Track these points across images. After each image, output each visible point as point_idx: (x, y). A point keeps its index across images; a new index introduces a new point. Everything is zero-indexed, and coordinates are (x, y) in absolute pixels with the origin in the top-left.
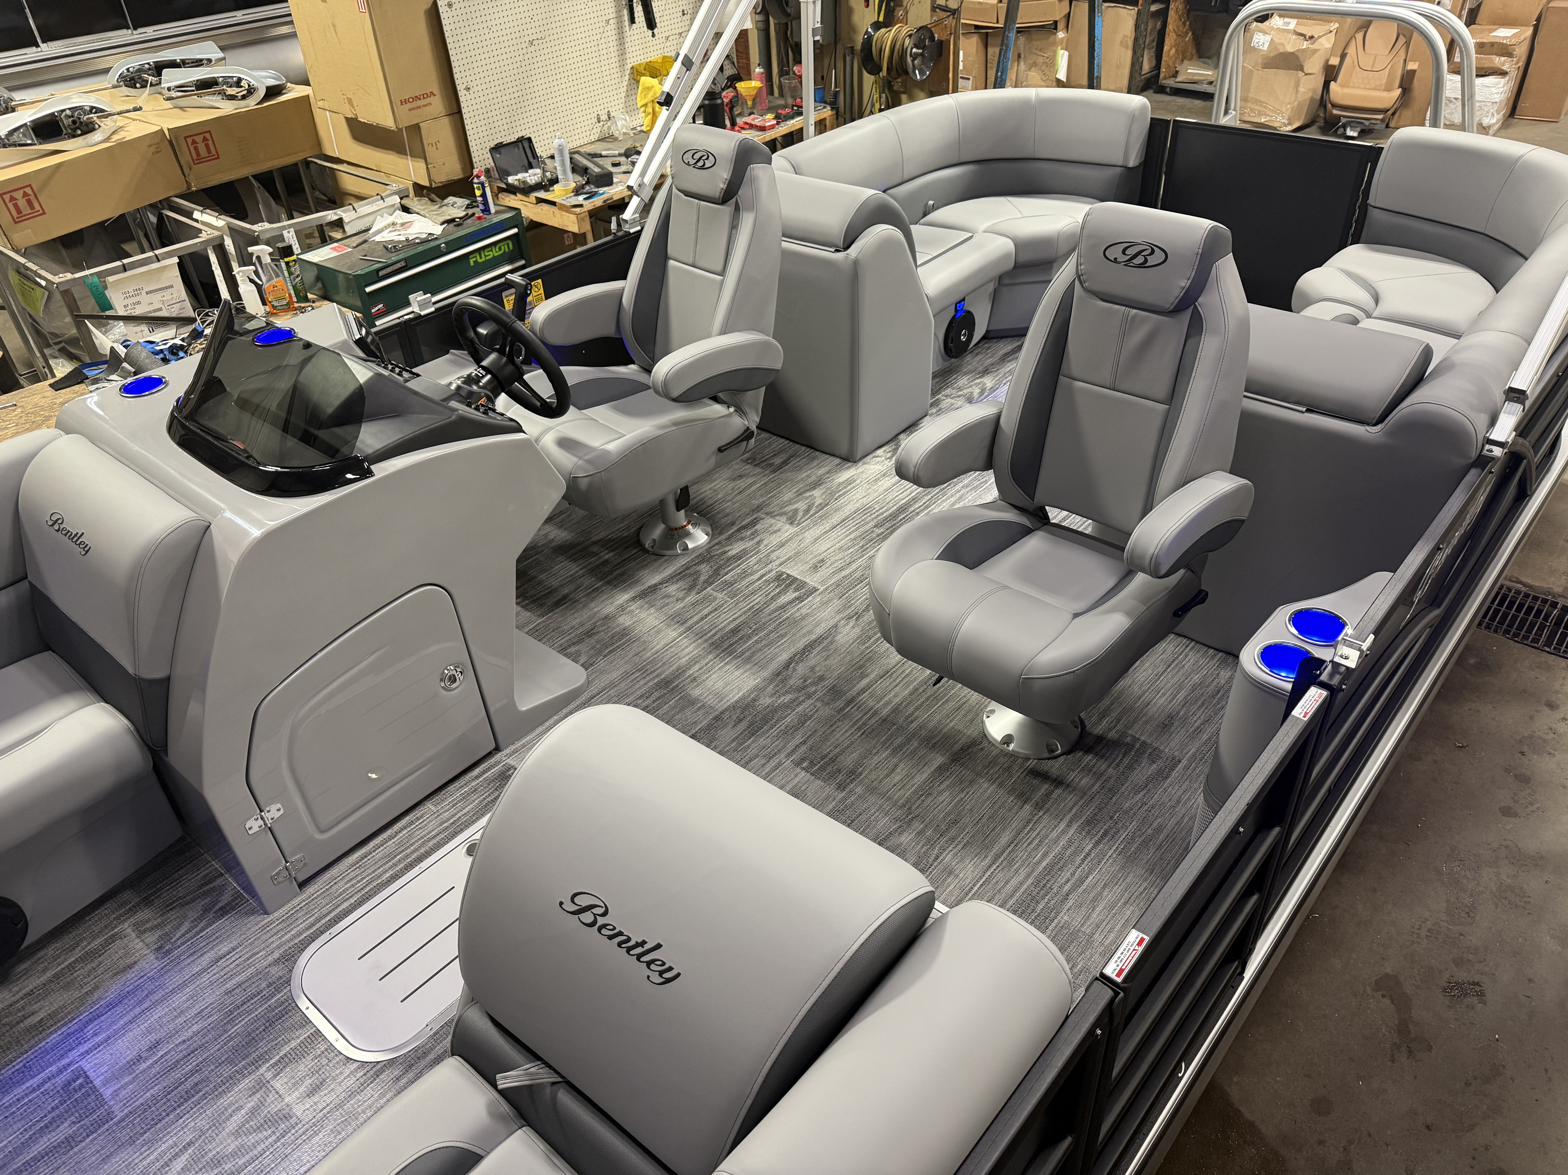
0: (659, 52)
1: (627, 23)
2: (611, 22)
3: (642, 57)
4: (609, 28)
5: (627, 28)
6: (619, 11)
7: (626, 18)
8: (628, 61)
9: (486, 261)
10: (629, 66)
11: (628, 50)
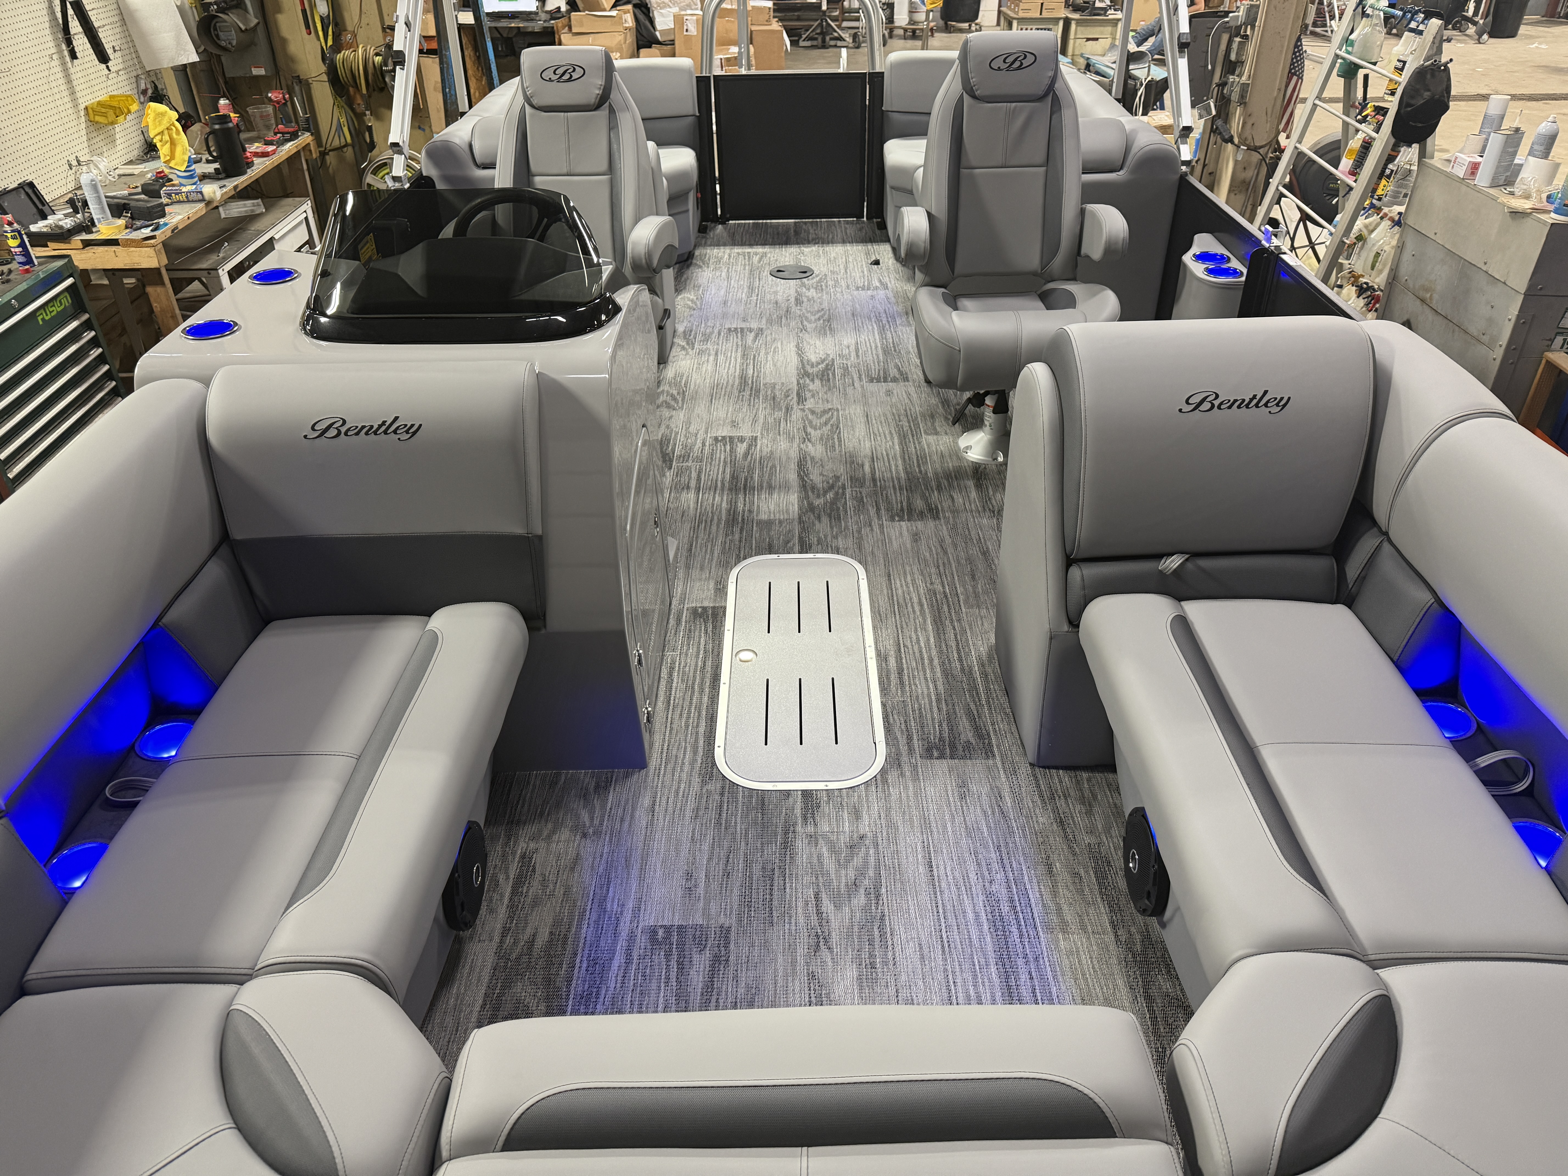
0: (105, 91)
1: (68, 59)
2: (55, 57)
3: (90, 97)
4: (53, 63)
5: (70, 64)
6: (58, 46)
7: (66, 53)
8: (80, 101)
9: (52, 318)
10: (82, 107)
11: (77, 89)
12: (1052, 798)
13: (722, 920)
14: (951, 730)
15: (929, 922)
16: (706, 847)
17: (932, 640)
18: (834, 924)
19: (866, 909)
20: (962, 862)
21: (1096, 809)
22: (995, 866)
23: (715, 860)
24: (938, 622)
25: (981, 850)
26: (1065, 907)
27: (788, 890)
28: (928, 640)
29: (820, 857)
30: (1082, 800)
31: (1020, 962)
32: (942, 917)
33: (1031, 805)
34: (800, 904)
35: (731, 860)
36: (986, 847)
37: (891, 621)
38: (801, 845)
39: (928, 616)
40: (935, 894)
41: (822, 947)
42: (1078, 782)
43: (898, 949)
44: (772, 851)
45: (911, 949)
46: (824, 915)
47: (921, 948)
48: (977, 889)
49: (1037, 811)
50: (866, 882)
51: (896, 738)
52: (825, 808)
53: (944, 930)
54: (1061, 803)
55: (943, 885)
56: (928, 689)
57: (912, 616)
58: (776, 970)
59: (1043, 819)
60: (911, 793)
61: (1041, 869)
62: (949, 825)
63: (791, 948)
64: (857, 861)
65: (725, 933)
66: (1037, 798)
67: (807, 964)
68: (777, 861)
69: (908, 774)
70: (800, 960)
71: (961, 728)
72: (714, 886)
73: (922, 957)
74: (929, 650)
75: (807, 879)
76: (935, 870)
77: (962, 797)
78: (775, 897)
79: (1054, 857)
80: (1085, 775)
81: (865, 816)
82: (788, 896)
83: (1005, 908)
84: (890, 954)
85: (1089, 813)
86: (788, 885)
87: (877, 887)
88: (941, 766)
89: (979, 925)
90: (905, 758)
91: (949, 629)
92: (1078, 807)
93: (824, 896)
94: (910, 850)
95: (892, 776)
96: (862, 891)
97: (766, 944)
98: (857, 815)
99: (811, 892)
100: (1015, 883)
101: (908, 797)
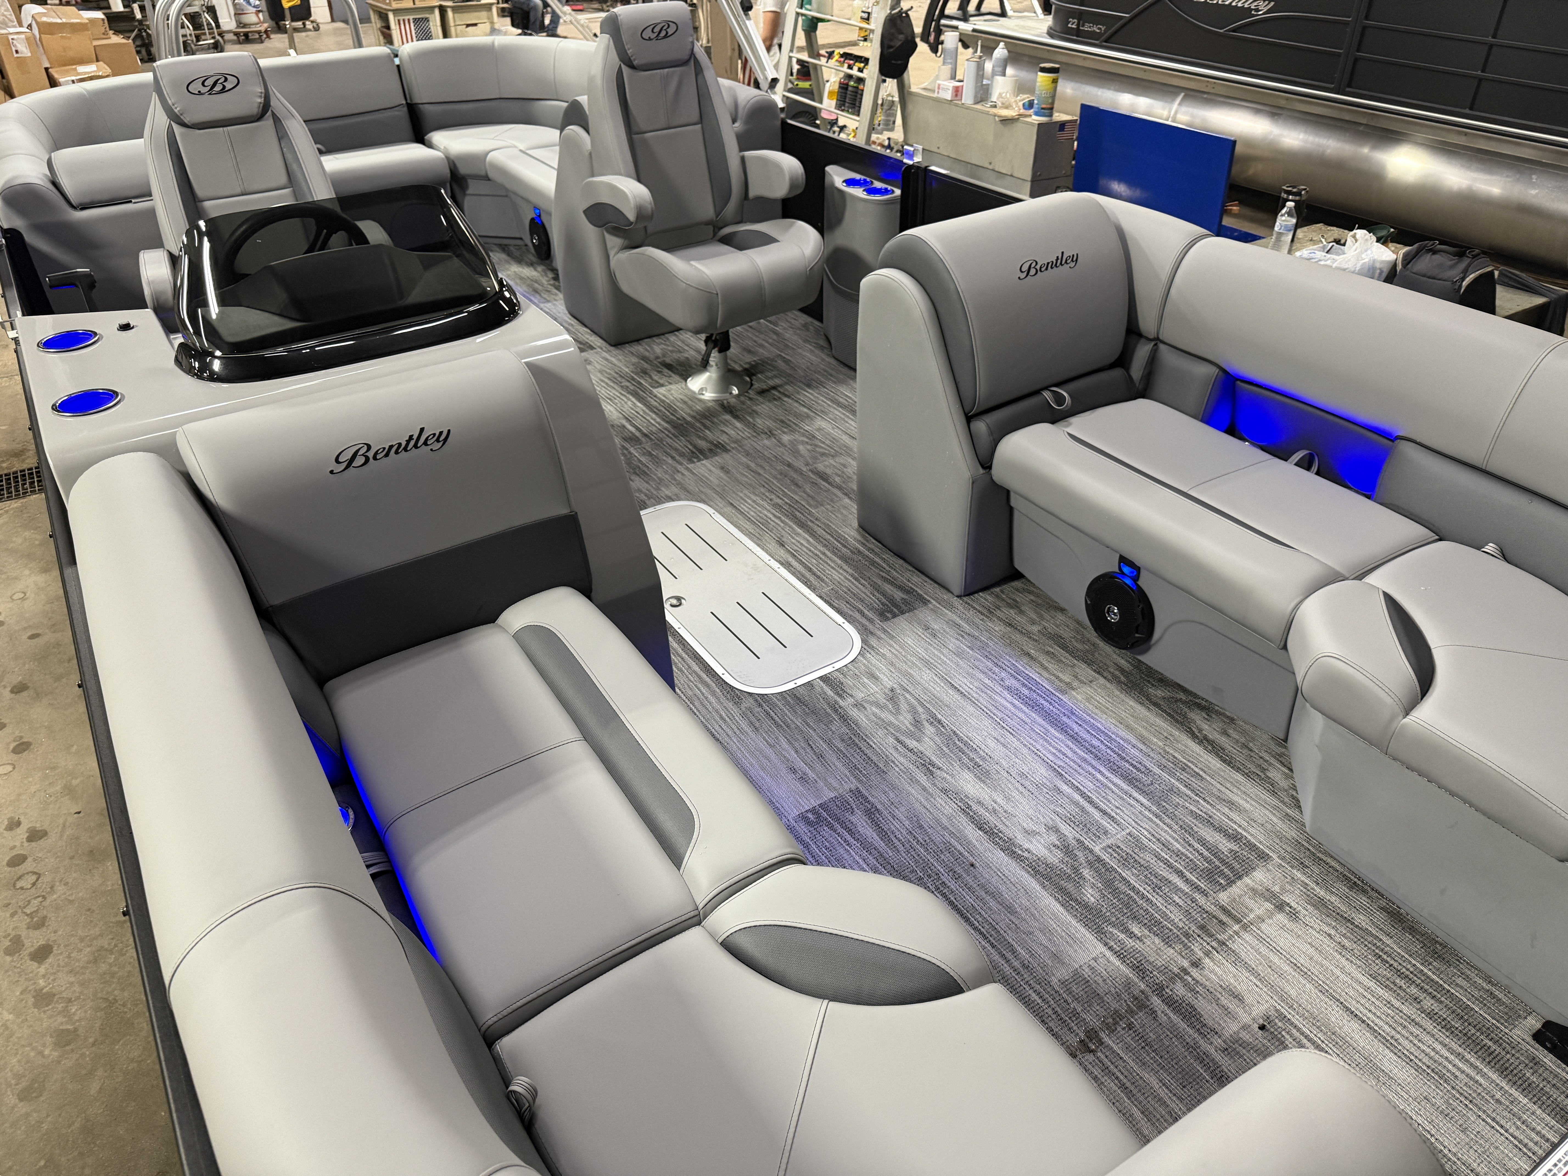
12: (991, 612)
13: (847, 787)
14: (884, 595)
15: (987, 722)
16: (785, 745)
17: (811, 540)
18: (929, 753)
19: (940, 733)
20: (972, 676)
21: (1023, 608)
22: (996, 670)
23: (802, 751)
24: (802, 525)
25: (977, 663)
26: (1061, 675)
27: (874, 746)
28: (808, 540)
29: (875, 715)
30: (1010, 606)
31: (1065, 719)
32: (992, 715)
33: (981, 622)
34: (892, 751)
35: (813, 745)
36: (979, 660)
37: (767, 537)
38: (854, 713)
39: (791, 524)
40: (975, 703)
41: (934, 770)
42: (997, 596)
43: (983, 747)
44: (837, 726)
45: (992, 743)
46: (915, 750)
47: (997, 740)
48: (999, 689)
49: (989, 624)
50: (923, 716)
51: (851, 616)
52: (848, 682)
53: (1001, 722)
54: (998, 613)
55: (975, 695)
56: (841, 574)
57: (779, 528)
58: (917, 799)
59: (998, 628)
60: (898, 647)
61: (1026, 660)
62: (942, 657)
63: (913, 780)
64: (904, 706)
65: (857, 793)
66: (982, 617)
67: (934, 785)
68: (848, 731)
69: (883, 636)
70: (928, 785)
71: (889, 591)
72: (818, 767)
73: (1004, 745)
74: (816, 548)
75: (881, 733)
76: (961, 689)
77: (934, 636)
78: (870, 755)
79: (1025, 648)
80: (997, 590)
81: (881, 676)
82: (878, 750)
83: (1026, 692)
84: (981, 752)
85: (1021, 612)
86: (871, 743)
87: (934, 717)
88: (901, 622)
89: (1020, 710)
90: (870, 627)
91: (816, 528)
92: (1011, 611)
93: (902, 738)
94: (932, 684)
95: (873, 642)
96: (925, 723)
97: (893, 787)
98: (873, 677)
99: (891, 740)
100: (1016, 674)
101: (897, 650)
